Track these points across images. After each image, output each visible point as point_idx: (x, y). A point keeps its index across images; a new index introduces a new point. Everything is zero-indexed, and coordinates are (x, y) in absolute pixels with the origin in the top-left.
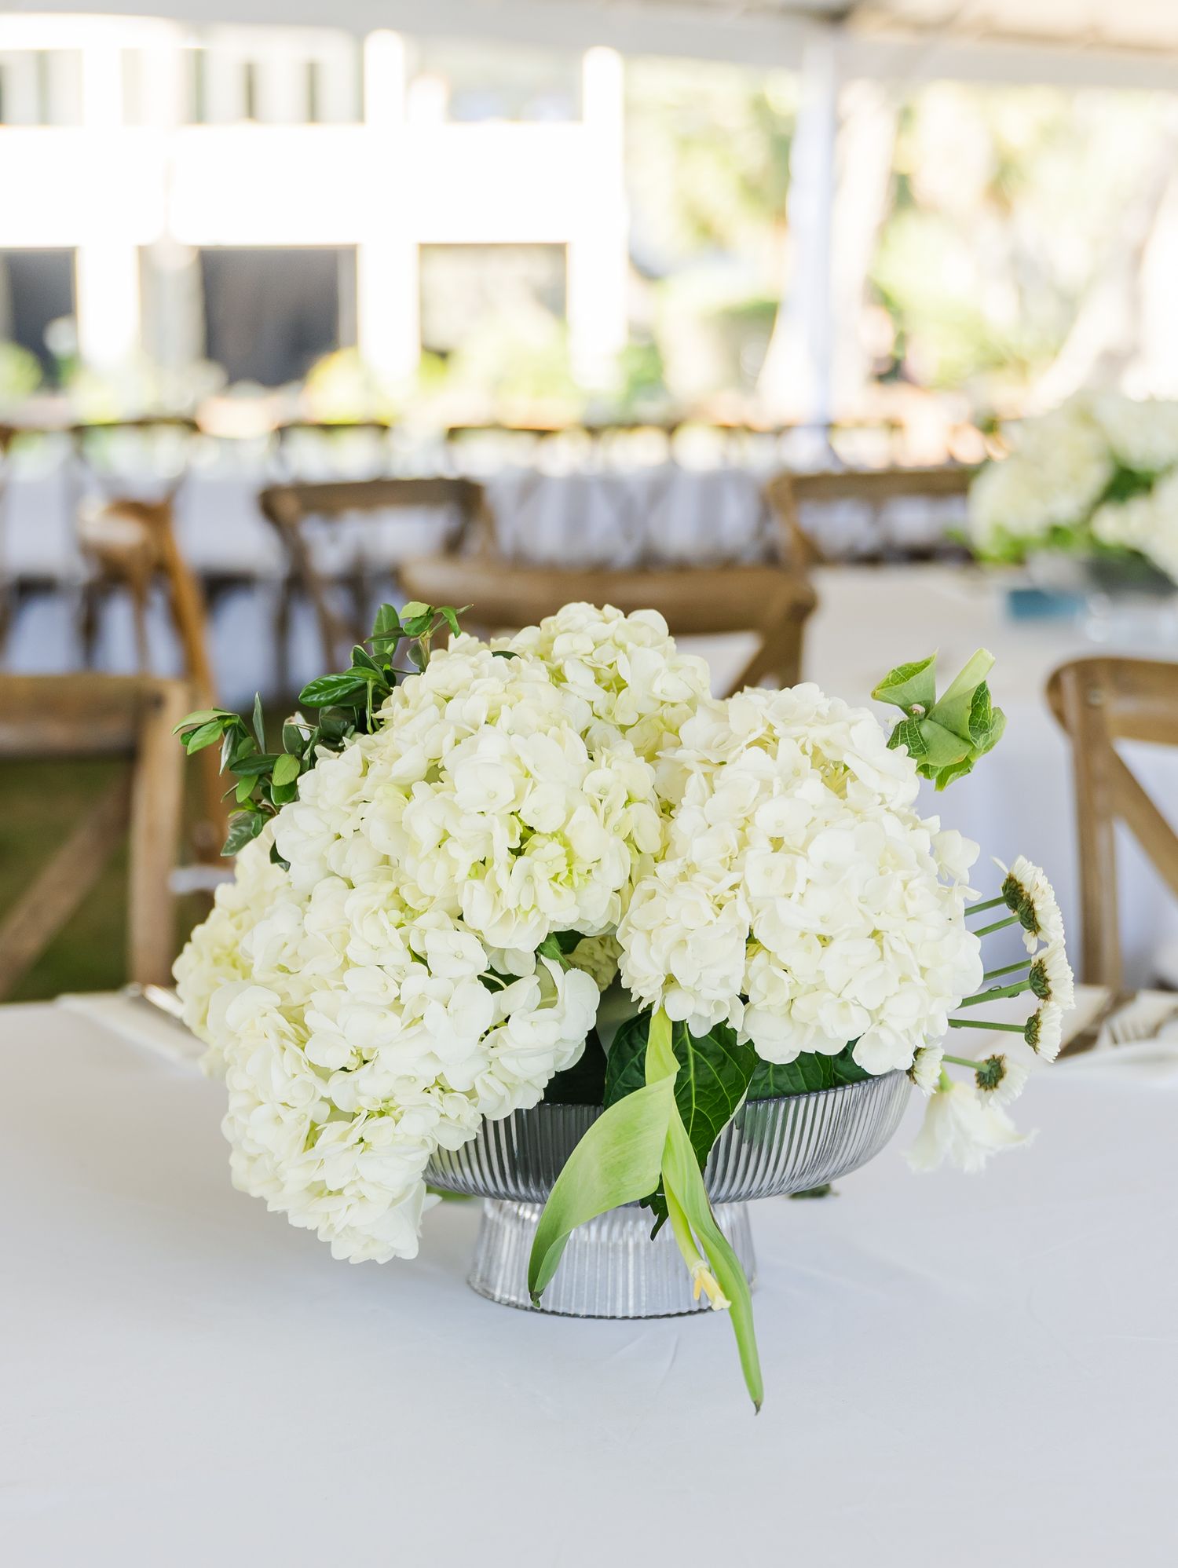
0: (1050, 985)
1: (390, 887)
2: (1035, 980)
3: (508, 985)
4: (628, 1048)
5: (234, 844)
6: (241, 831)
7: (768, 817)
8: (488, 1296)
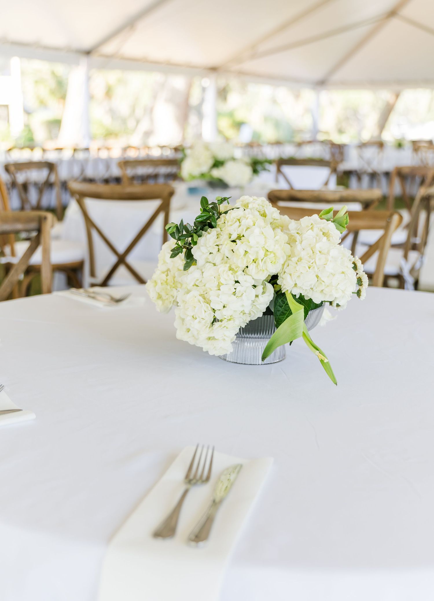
0: (363, 283)
1: (228, 265)
2: (359, 282)
3: (255, 288)
4: (277, 301)
5: (174, 255)
6: (175, 252)
7: (318, 246)
8: (225, 360)
